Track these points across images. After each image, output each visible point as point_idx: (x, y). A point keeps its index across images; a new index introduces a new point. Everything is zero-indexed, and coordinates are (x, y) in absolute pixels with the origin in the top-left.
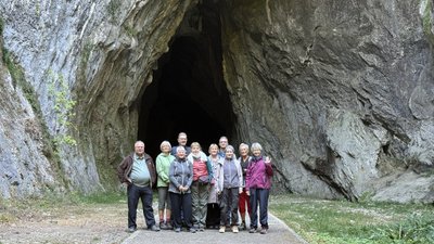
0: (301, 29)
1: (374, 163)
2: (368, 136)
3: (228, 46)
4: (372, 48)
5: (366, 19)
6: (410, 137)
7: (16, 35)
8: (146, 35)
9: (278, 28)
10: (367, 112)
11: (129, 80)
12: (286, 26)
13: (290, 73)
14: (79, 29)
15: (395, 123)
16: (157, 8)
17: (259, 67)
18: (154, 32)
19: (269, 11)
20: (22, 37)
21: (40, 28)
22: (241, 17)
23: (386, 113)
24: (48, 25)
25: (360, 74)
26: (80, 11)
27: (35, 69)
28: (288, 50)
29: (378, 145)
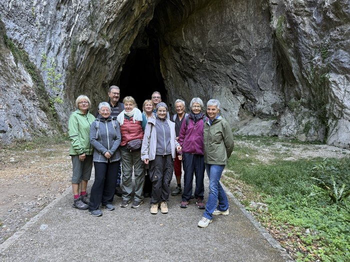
0: (201, 43)
1: (237, 113)
2: (234, 99)
3: (162, 55)
4: (239, 52)
5: (237, 36)
6: (257, 100)
7: (17, 28)
8: (116, 42)
9: (188, 43)
10: (235, 87)
11: (107, 67)
12: (193, 41)
13: (194, 67)
14: (68, 30)
15: (249, 93)
16: (122, 26)
17: (178, 65)
18: (121, 40)
19: (183, 34)
20: (23, 30)
21: (37, 26)
22: (169, 38)
23: (245, 88)
24: (43, 24)
25: (231, 67)
26: (68, 18)
27: (37, 54)
28: (194, 55)
29: (239, 104)
